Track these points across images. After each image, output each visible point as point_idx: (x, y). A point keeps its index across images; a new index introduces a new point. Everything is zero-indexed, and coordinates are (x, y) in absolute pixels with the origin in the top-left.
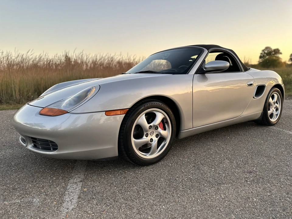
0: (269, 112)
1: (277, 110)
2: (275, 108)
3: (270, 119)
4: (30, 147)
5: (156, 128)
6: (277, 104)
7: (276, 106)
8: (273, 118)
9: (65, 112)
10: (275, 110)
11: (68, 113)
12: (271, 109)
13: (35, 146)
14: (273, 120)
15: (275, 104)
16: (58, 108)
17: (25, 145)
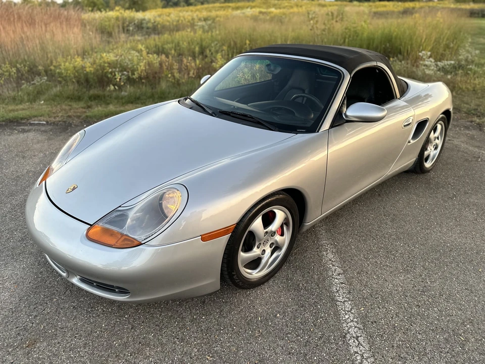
0: (426, 153)
1: (436, 148)
2: (434, 145)
3: (425, 163)
4: (76, 280)
5: (273, 234)
6: (438, 139)
7: (437, 144)
8: (428, 162)
9: (136, 243)
10: (433, 149)
11: (143, 244)
12: (428, 149)
14: (428, 165)
15: (435, 140)
16: (120, 231)
17: (64, 275)
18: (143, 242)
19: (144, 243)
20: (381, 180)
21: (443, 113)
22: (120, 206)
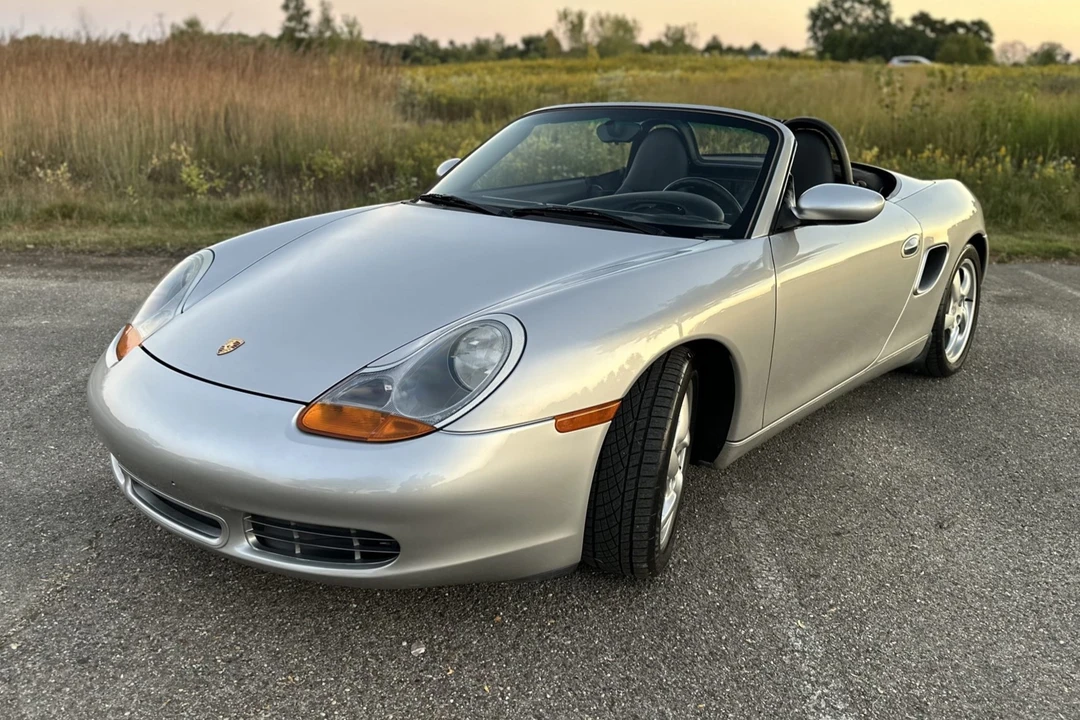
4: (243, 548)
9: (422, 429)
11: (439, 429)
13: (263, 545)
16: (380, 409)
17: (214, 542)
18: (438, 426)
19: (441, 429)
20: (866, 373)
21: (970, 242)
22: (366, 367)
